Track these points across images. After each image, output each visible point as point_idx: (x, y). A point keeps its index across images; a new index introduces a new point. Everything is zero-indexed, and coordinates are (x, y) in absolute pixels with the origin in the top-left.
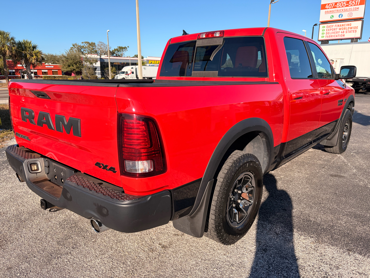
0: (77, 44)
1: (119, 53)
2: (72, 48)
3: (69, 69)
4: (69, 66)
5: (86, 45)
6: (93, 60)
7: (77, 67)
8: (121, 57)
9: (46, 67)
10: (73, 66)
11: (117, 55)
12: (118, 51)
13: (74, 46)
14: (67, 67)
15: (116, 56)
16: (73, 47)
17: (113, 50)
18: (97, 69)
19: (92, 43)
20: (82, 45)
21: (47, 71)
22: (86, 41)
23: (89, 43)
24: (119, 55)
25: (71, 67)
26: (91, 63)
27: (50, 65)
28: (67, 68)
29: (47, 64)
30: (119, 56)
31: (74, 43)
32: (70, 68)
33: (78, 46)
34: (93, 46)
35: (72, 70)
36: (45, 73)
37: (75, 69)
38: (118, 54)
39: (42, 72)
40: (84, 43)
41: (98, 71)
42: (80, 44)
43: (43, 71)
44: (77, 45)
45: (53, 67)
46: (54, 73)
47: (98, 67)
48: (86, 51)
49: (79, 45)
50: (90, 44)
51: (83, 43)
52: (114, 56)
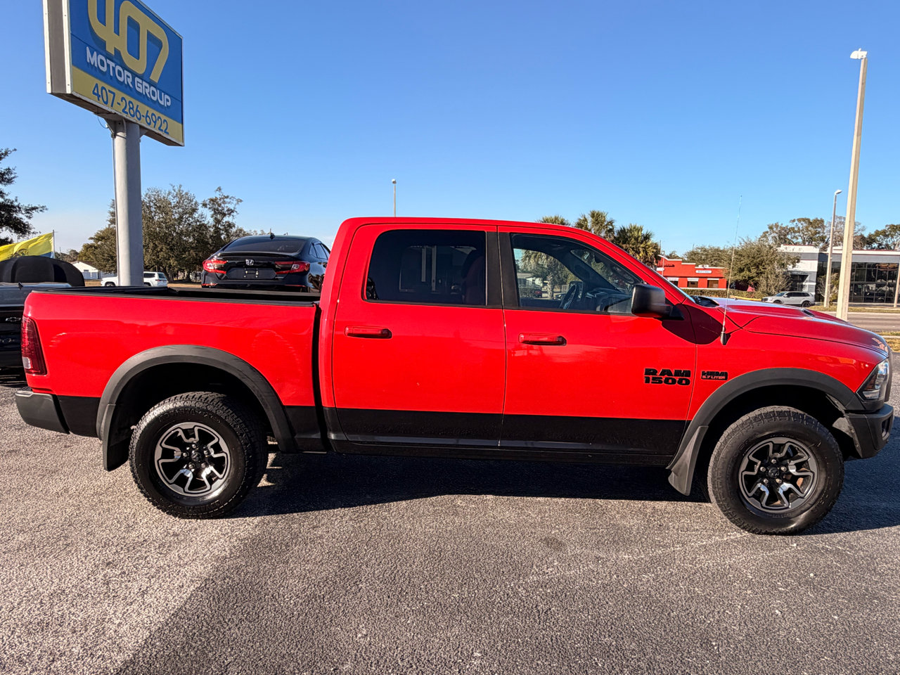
0: (780, 224)
1: (889, 241)
2: (767, 232)
3: (739, 277)
4: (741, 270)
5: (800, 225)
6: (789, 259)
7: (758, 274)
8: (893, 250)
9: (697, 272)
10: (750, 271)
11: (880, 245)
12: (887, 236)
13: (771, 228)
14: (735, 272)
15: (879, 249)
16: (768, 230)
17: (873, 233)
18: (808, 279)
19: (816, 221)
20: (790, 225)
21: (697, 280)
22: (801, 217)
23: (809, 220)
24: (887, 245)
25: (746, 273)
26: (783, 265)
27: (705, 269)
28: (735, 275)
29: (700, 267)
30: (888, 248)
31: (773, 222)
32: (742, 274)
33: (781, 227)
34: (816, 227)
35: (747, 278)
36: (693, 284)
37: (752, 278)
38: (884, 243)
39: (688, 282)
40: (796, 222)
41: (810, 281)
42: (786, 223)
43: (689, 279)
44: (778, 226)
45: (710, 272)
46: (710, 283)
47: (811, 273)
48: (797, 239)
49: (784, 226)
50: (810, 223)
51: (794, 221)
52: (873, 249)
